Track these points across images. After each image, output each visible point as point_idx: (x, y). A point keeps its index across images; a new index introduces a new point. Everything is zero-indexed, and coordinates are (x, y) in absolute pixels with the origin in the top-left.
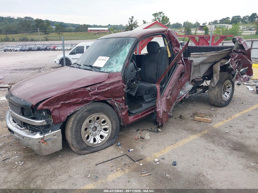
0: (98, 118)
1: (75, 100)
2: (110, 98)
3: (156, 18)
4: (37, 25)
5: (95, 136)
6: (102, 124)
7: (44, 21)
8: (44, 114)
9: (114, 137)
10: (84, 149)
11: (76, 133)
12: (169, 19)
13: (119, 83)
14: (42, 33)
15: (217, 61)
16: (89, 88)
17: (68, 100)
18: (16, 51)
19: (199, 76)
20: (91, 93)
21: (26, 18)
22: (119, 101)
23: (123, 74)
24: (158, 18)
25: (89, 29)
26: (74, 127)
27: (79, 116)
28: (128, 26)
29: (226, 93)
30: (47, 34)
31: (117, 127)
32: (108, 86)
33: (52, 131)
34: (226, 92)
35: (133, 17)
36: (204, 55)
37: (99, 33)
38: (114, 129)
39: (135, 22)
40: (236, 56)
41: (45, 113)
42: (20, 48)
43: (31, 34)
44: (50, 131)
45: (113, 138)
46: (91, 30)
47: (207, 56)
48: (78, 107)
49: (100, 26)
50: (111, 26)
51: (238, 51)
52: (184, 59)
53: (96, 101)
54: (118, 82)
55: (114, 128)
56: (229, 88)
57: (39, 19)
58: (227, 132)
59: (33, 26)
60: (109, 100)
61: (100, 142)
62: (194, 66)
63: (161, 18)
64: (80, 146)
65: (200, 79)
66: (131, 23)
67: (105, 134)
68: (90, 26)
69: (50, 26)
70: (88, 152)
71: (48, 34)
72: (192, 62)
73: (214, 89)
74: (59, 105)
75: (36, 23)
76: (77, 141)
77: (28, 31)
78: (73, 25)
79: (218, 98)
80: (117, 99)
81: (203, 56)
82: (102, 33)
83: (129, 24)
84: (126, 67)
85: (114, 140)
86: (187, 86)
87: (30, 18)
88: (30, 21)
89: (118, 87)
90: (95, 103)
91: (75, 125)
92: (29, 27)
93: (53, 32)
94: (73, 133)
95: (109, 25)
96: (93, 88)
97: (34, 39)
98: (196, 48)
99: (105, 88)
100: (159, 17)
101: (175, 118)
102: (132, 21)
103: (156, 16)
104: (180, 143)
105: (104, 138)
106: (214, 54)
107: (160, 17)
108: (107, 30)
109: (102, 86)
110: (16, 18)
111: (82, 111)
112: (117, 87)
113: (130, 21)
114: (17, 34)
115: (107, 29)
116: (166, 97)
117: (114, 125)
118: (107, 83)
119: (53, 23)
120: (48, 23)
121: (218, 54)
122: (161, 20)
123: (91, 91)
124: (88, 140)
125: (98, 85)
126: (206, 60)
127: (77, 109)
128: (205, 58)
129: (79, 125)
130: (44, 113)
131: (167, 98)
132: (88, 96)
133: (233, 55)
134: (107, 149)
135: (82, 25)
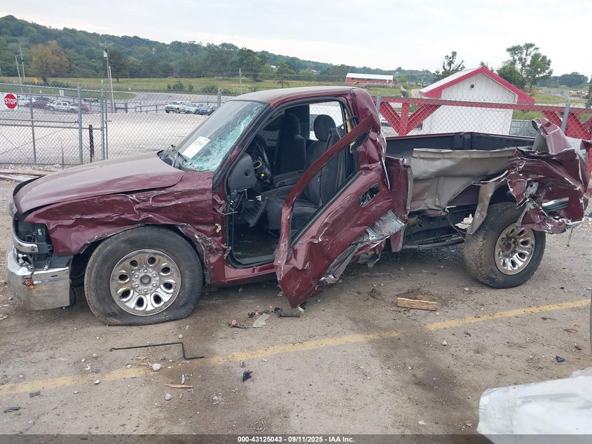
0: (152, 260)
1: (103, 215)
2: (183, 222)
3: (516, 57)
4: (241, 61)
5: (145, 295)
6: (162, 274)
7: (255, 54)
8: (40, 234)
9: (185, 305)
10: (114, 315)
11: (99, 281)
12: (550, 61)
13: (203, 194)
14: (248, 79)
15: (490, 173)
16: (134, 197)
17: (91, 214)
18: (188, 112)
19: (437, 204)
20: (137, 206)
21: (224, 45)
22: (205, 231)
23: (217, 176)
24: (520, 59)
25: (350, 75)
26: (95, 269)
27: (109, 247)
28: (441, 73)
29: (514, 257)
30: (257, 81)
31: (193, 285)
32: (177, 198)
33: (50, 267)
34: (517, 254)
35: (454, 54)
36: (446, 156)
37: (369, 86)
38: (186, 288)
39: (459, 66)
40: (521, 167)
41: (41, 231)
42: (196, 108)
43: (227, 80)
44: (46, 267)
45: (182, 306)
46: (353, 79)
47: (455, 158)
48: (111, 230)
49: (377, 70)
50: (404, 71)
51: (532, 154)
52: (387, 159)
53: (148, 223)
54: (202, 191)
55: (187, 285)
56: (525, 243)
57: (248, 48)
58: (445, 345)
59: (233, 63)
60: (182, 226)
61: (150, 308)
62: (416, 180)
63: (529, 60)
64: (103, 307)
65: (440, 212)
66: (447, 68)
67: (166, 296)
68: (353, 70)
69: (267, 65)
70: (118, 322)
71: (260, 81)
72: (409, 169)
73: (475, 241)
74: (71, 222)
75: (239, 57)
76: (98, 297)
77: (221, 72)
78: (317, 66)
79: (481, 264)
80: (201, 227)
81: (445, 159)
82: (378, 86)
83: (443, 70)
84: (231, 162)
85: (183, 312)
86: (387, 224)
87: (232, 46)
88: (228, 53)
89: (202, 201)
90: (147, 228)
91: (96, 265)
92: (224, 64)
93: (271, 78)
94: (92, 279)
95: (399, 69)
96: (142, 196)
97: (230, 91)
98: (487, 138)
99: (170, 201)
100: (524, 56)
101: (359, 293)
102: (450, 64)
103: (516, 54)
104: (310, 345)
105: (162, 303)
106: (474, 156)
107: (527, 55)
108: (390, 81)
109: (162, 195)
110: (205, 45)
111: (116, 239)
112: (197, 202)
113: (446, 64)
114: (200, 77)
115: (391, 78)
116: (312, 238)
117: (187, 280)
118: (175, 189)
119: (275, 59)
120: (265, 57)
121: (488, 156)
122: (528, 63)
123: (138, 203)
124: (124, 300)
125: (156, 193)
126: (453, 167)
127: (108, 233)
128: (448, 163)
129: (107, 267)
130: (39, 230)
131: (312, 240)
132: (131, 211)
133: (516, 162)
134: (160, 325)
135: (335, 67)
